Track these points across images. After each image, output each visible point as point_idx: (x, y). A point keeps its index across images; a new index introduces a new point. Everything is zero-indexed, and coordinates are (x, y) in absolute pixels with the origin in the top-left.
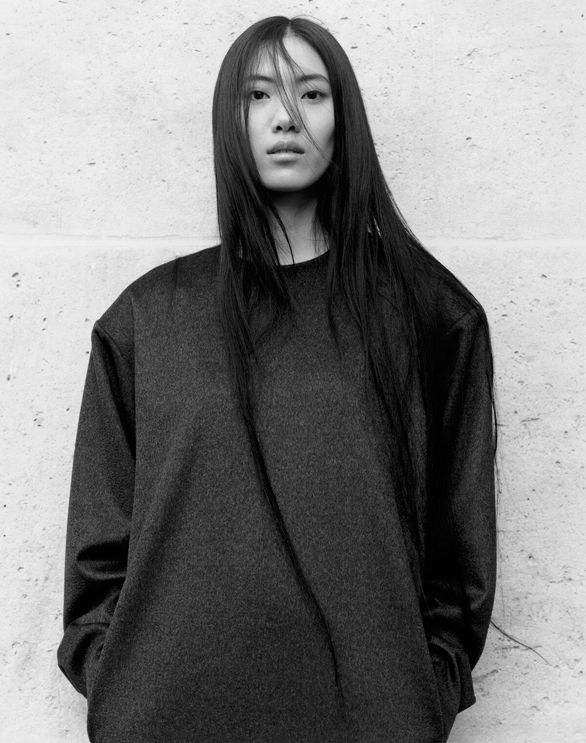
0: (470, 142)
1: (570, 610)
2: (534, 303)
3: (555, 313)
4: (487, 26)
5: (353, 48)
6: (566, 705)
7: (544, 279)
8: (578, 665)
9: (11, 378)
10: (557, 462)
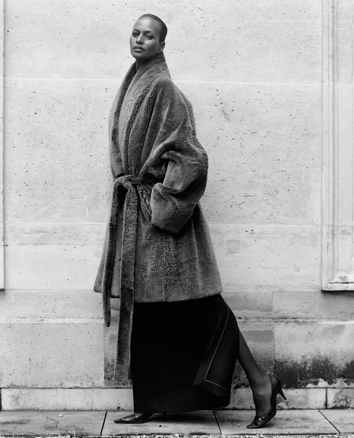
0: (238, 54)
1: (265, 186)
2: (255, 100)
3: (261, 103)
4: (243, 21)
5: (204, 26)
6: (264, 212)
7: (258, 93)
8: (268, 201)
9: (105, 118)
10: (262, 145)
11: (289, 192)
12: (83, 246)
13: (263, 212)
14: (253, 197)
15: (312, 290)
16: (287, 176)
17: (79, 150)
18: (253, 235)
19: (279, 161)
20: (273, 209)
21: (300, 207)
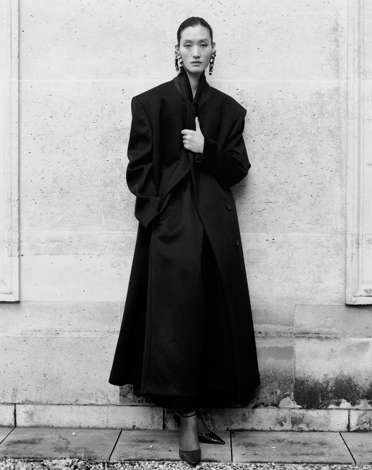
11: (312, 197)
12: (99, 256)
13: (285, 220)
14: (274, 204)
15: (336, 304)
16: (310, 181)
17: (95, 155)
18: (274, 244)
19: (302, 164)
20: (296, 216)
21: (323, 214)
